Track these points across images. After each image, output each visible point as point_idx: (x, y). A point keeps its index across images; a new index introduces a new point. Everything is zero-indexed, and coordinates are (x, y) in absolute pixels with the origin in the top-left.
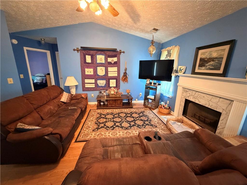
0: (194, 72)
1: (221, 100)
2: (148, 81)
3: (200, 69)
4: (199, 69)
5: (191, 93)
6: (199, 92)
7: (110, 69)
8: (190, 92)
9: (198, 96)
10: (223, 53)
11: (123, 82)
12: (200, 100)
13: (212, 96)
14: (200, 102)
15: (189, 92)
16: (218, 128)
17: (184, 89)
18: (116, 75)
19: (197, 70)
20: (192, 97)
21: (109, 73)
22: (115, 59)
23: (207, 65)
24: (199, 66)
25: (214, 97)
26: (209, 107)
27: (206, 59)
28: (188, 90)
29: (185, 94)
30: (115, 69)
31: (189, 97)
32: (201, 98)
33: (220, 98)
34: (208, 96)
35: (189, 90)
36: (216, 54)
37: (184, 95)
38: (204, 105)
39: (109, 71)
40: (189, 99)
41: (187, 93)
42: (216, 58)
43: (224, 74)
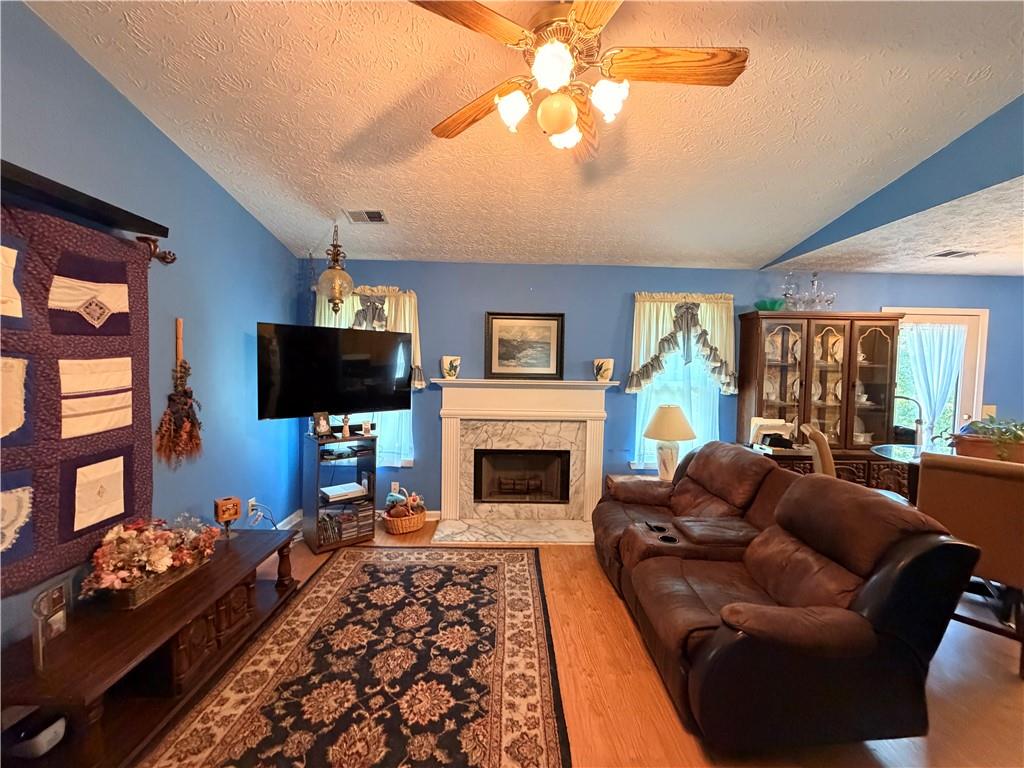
0: (489, 374)
1: (564, 424)
2: (323, 422)
3: (504, 365)
4: (500, 365)
5: (490, 429)
6: (513, 421)
7: (74, 374)
8: (489, 427)
9: (514, 432)
10: (547, 334)
11: (164, 460)
12: (520, 439)
13: (544, 424)
14: (521, 444)
15: (485, 427)
16: (571, 484)
17: (465, 422)
18: (125, 418)
19: (496, 369)
20: (495, 439)
21: (65, 411)
22: (115, 298)
23: (519, 355)
24: (500, 358)
25: (549, 424)
26: (544, 448)
27: (515, 343)
28: (479, 424)
29: (471, 437)
30: (117, 371)
31: (487, 441)
32: (522, 434)
33: (562, 421)
34: (536, 424)
35: (484, 423)
36: (534, 334)
37: (467, 440)
38: (533, 449)
39: (65, 390)
40: (488, 448)
41: (479, 431)
42: (537, 342)
43: (560, 374)
